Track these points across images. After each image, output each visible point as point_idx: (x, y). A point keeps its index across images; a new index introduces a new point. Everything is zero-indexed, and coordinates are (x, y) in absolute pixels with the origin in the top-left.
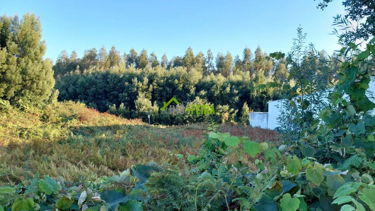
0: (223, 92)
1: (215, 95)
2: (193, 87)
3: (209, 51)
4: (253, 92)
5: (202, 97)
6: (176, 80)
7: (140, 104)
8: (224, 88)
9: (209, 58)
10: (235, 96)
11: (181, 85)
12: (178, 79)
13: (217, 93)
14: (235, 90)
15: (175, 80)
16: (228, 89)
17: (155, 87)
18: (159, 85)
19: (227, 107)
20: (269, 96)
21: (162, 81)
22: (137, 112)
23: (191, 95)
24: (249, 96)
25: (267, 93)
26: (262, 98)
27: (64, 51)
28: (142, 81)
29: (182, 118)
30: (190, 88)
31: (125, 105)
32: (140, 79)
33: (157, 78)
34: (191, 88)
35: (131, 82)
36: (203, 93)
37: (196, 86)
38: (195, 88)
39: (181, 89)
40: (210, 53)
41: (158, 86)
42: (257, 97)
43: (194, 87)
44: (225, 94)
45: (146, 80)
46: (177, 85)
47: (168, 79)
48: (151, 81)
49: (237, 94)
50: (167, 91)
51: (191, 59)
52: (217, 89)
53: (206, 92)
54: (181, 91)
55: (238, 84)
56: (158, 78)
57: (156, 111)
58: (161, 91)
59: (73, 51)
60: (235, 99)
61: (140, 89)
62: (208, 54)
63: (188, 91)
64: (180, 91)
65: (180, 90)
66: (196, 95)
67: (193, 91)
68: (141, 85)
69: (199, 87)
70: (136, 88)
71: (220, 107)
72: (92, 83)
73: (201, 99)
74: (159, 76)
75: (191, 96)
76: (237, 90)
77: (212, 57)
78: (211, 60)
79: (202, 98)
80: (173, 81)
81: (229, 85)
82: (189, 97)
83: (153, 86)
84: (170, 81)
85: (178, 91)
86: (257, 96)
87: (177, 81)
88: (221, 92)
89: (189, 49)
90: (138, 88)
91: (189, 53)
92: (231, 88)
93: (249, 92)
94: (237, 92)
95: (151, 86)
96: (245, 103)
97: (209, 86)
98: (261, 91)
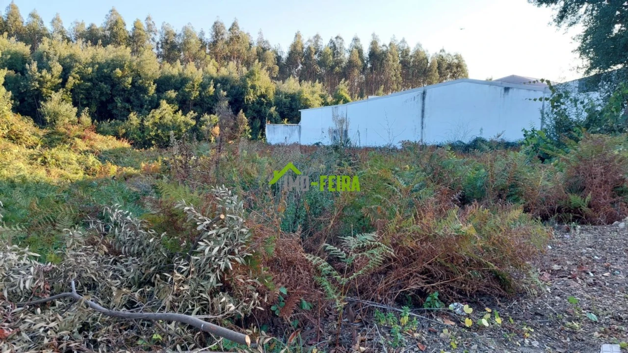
0: (203, 94)
1: (192, 99)
2: (152, 83)
3: (148, 19)
4: (247, 94)
5: (170, 101)
6: (118, 70)
7: (54, 112)
8: (203, 86)
10: (222, 101)
11: (130, 80)
12: (122, 67)
13: (195, 94)
14: (222, 91)
15: (115, 70)
16: (211, 89)
17: (78, 82)
18: (83, 78)
19: (216, 118)
20: (270, 101)
21: (90, 70)
23: (150, 96)
24: (241, 99)
25: (266, 96)
26: (261, 103)
28: (49, 70)
29: (140, 137)
30: (147, 85)
32: (43, 66)
33: (78, 64)
34: (150, 85)
35: (23, 71)
36: (172, 94)
38: (156, 84)
39: (130, 86)
40: (151, 23)
41: (81, 79)
42: (253, 103)
43: (154, 84)
44: (207, 97)
45: (58, 69)
46: (119, 78)
47: (101, 67)
48: (67, 71)
49: (225, 98)
50: (100, 89)
52: (194, 88)
53: (177, 93)
54: (129, 91)
55: (223, 82)
56: (80, 63)
58: (88, 90)
61: (49, 84)
62: (147, 23)
63: (145, 90)
64: (127, 90)
65: (127, 87)
66: (159, 98)
67: (152, 89)
68: (49, 76)
69: (164, 84)
70: (37, 83)
71: (207, 116)
73: (169, 105)
74: (83, 61)
75: (150, 99)
76: (224, 90)
77: (154, 29)
79: (170, 103)
80: (112, 71)
81: (212, 82)
82: (146, 100)
83: (74, 79)
84: (105, 71)
85: (124, 90)
86: (253, 101)
87: (120, 72)
88: (200, 94)
89: (113, 12)
90: (41, 83)
92: (215, 87)
93: (242, 94)
94: (225, 93)
95: (71, 78)
96: (241, 111)
97: (180, 83)
98: (259, 94)
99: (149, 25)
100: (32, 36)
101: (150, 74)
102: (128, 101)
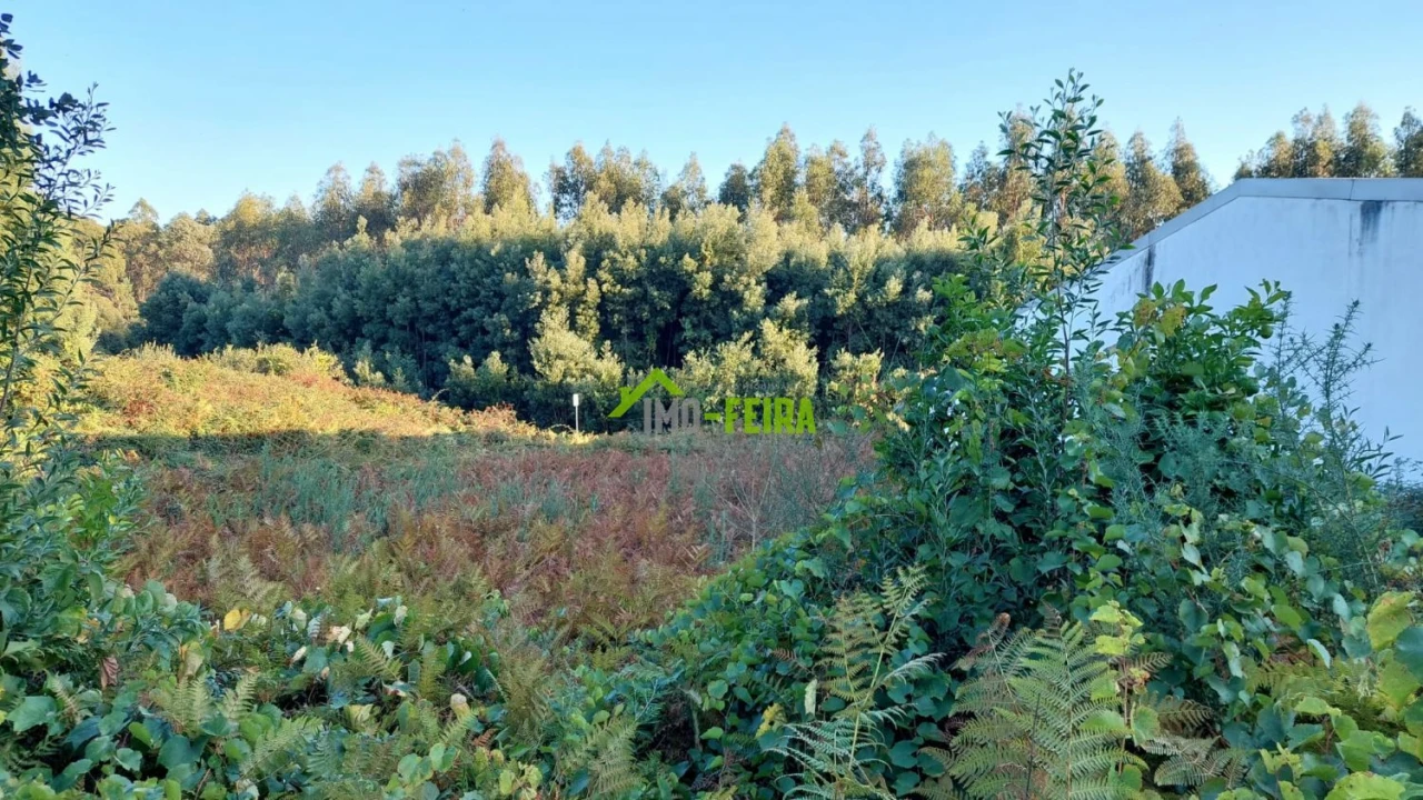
0: (870, 299)
1: (839, 312)
2: (753, 281)
3: (868, 136)
5: (786, 322)
6: (687, 258)
7: (548, 353)
8: (877, 279)
9: (868, 165)
10: (919, 315)
11: (707, 277)
12: (695, 252)
13: (846, 301)
14: (921, 291)
15: (681, 258)
16: (894, 286)
17: (607, 288)
19: (874, 360)
21: (633, 262)
22: (538, 384)
23: (746, 313)
27: (337, 169)
28: (562, 268)
30: (741, 287)
31: (504, 358)
32: (555, 260)
33: (612, 253)
34: (747, 286)
36: (790, 303)
37: (767, 278)
38: (764, 285)
39: (706, 292)
40: (874, 145)
41: (618, 282)
43: (758, 284)
44: (880, 307)
45: (575, 261)
46: (690, 275)
47: (654, 253)
48: (592, 267)
50: (651, 303)
51: (780, 172)
52: (849, 286)
53: (806, 301)
54: (709, 302)
56: (617, 250)
57: (612, 378)
58: (631, 303)
59: (368, 165)
60: (922, 326)
61: (555, 296)
62: (862, 148)
63: (736, 300)
64: (702, 301)
65: (702, 294)
66: (766, 315)
67: (754, 297)
68: (555, 280)
69: (778, 283)
70: (539, 293)
71: (846, 358)
72: (403, 280)
73: (786, 331)
74: (623, 245)
75: (745, 317)
76: (927, 289)
77: (879, 159)
78: (873, 171)
79: (790, 326)
80: (676, 261)
81: (900, 270)
82: (738, 322)
83: (600, 284)
84: (662, 259)
85: (698, 300)
87: (691, 261)
88: (861, 298)
89: (785, 133)
90: (547, 293)
91: (779, 150)
92: (906, 283)
94: (928, 296)
95: (592, 283)
97: (819, 278)
101: (754, 260)
102: (708, 324)
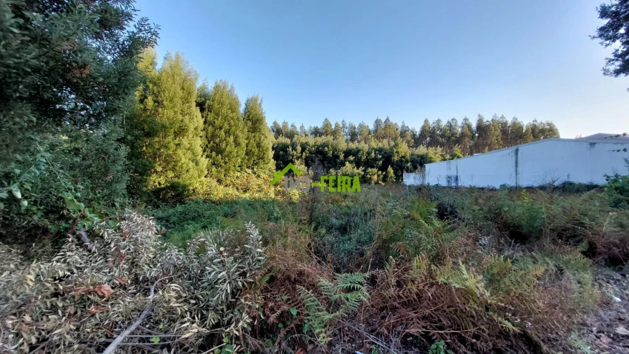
2: (342, 153)
3: (343, 121)
4: (394, 157)
5: (351, 162)
6: (326, 148)
8: (369, 154)
10: (379, 161)
11: (331, 152)
12: (328, 146)
13: (364, 158)
16: (373, 155)
17: (307, 155)
18: (310, 153)
19: (375, 170)
20: (407, 160)
21: (314, 149)
24: (390, 160)
25: (405, 157)
26: (402, 161)
28: (296, 150)
30: (339, 154)
32: (294, 149)
33: (308, 146)
35: (286, 151)
36: (351, 158)
37: (344, 152)
38: (344, 154)
39: (331, 156)
40: (344, 123)
42: (397, 161)
44: (370, 159)
45: (299, 149)
46: (326, 152)
47: (318, 147)
48: (303, 150)
49: (381, 159)
52: (363, 155)
53: (354, 157)
55: (380, 150)
60: (380, 163)
61: (295, 157)
63: (338, 157)
64: (330, 158)
66: (345, 161)
67: (342, 157)
68: (295, 153)
69: (348, 153)
70: (291, 156)
71: (369, 170)
73: (350, 164)
74: (311, 145)
75: (341, 161)
76: (380, 155)
77: (345, 126)
80: (323, 149)
81: (373, 151)
82: (339, 162)
83: (306, 153)
84: (320, 148)
85: (328, 157)
88: (367, 157)
89: (326, 120)
90: (293, 156)
91: (327, 124)
92: (375, 153)
93: (391, 156)
94: (381, 157)
95: (304, 154)
96: (390, 166)
97: (356, 153)
98: (400, 156)
99: (343, 125)
100: (291, 135)
101: (341, 148)
102: (330, 163)
